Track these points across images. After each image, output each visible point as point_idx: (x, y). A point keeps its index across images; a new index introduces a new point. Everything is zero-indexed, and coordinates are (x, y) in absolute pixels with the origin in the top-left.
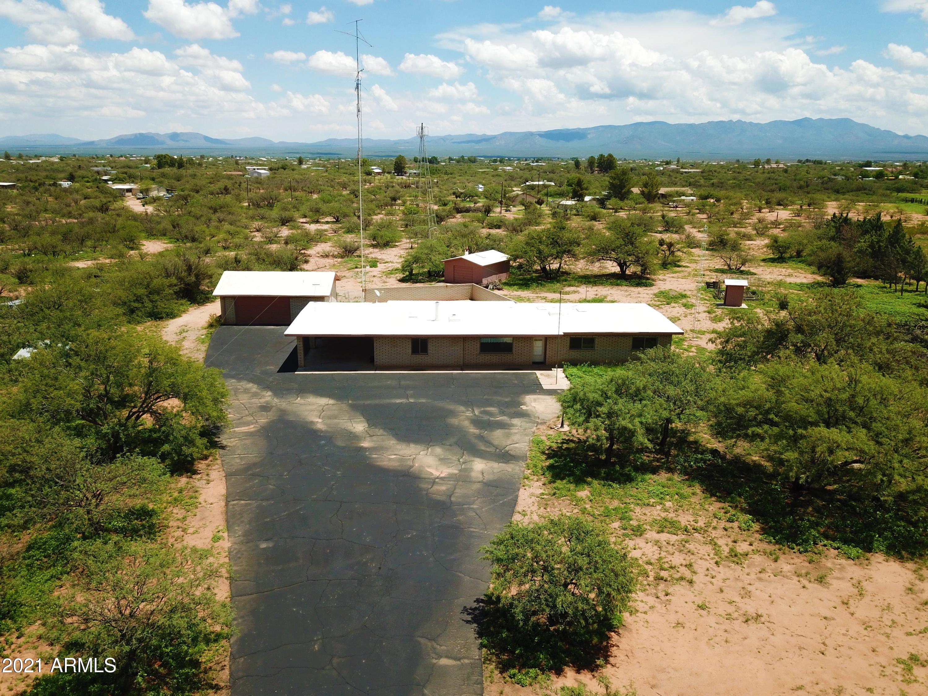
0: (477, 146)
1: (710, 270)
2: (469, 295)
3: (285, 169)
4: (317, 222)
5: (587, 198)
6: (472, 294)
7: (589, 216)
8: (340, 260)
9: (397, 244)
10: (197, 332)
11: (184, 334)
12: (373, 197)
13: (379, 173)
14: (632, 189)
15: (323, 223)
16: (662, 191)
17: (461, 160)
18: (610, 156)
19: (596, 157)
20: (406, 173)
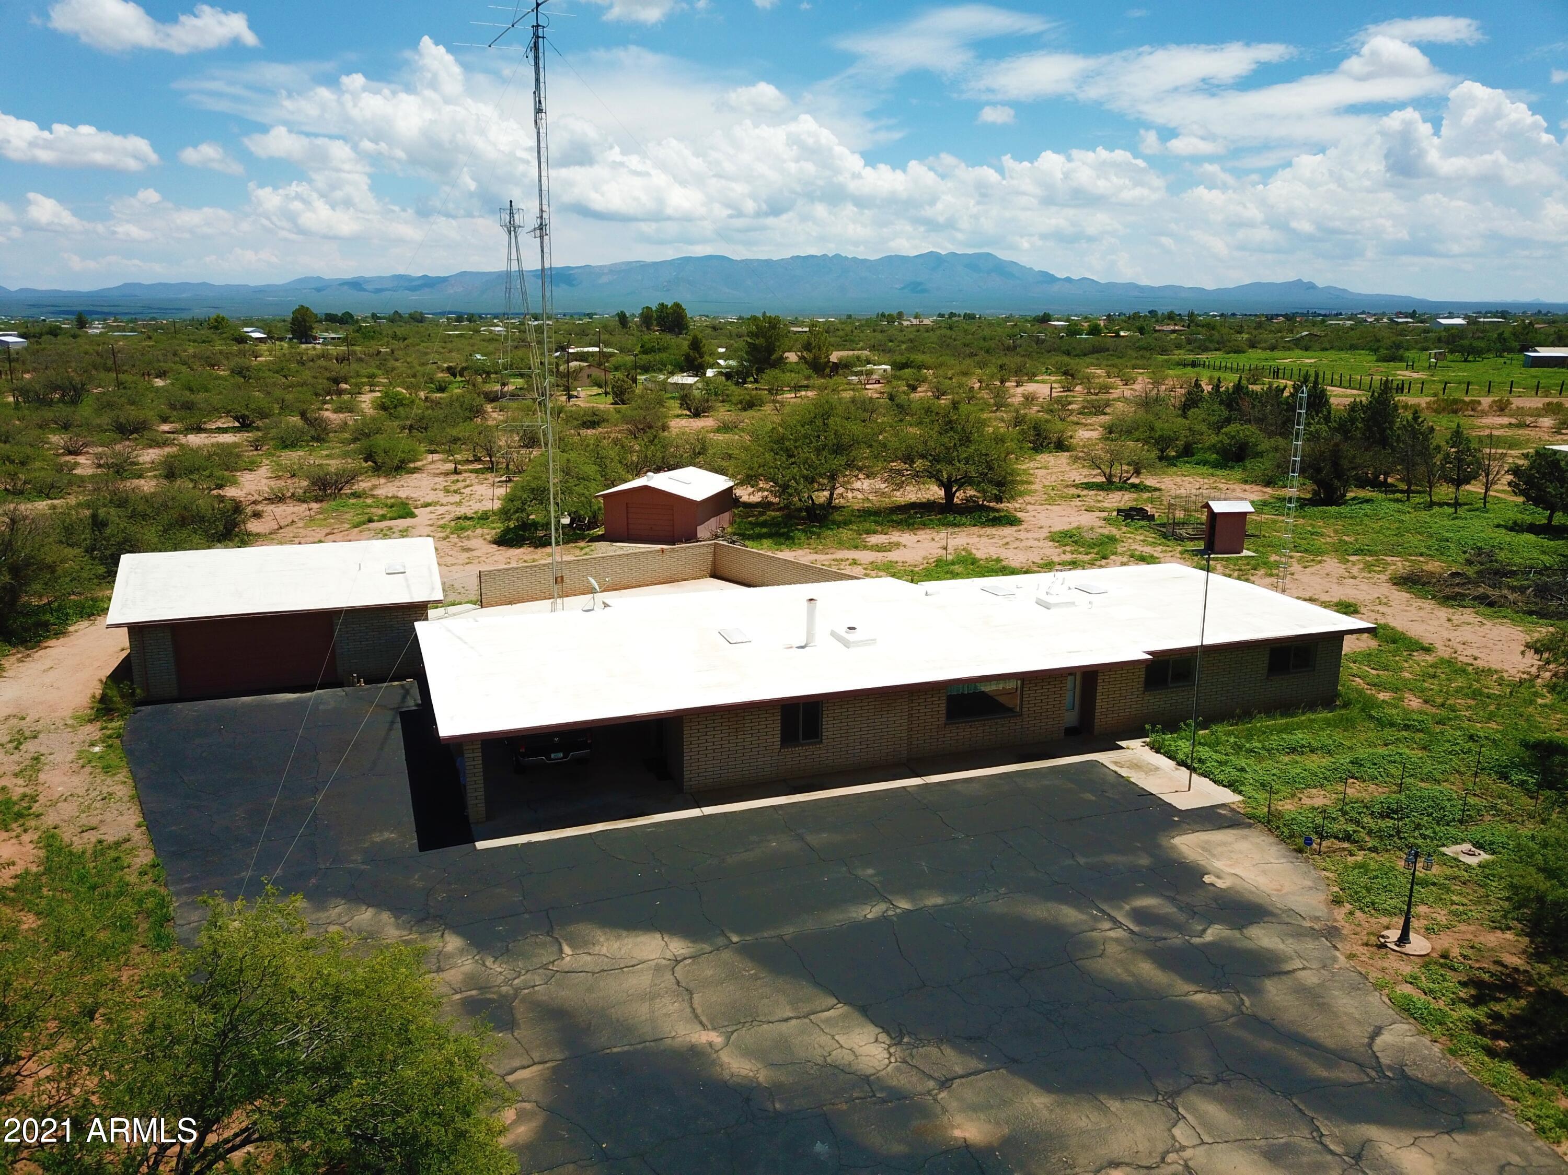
0: (414, 297)
1: (1076, 486)
2: (708, 566)
3: (56, 336)
4: (199, 430)
5: (710, 373)
6: (714, 563)
7: (741, 402)
8: (315, 506)
9: (419, 464)
10: (67, 736)
11: (30, 747)
12: (284, 380)
13: (260, 340)
14: (786, 354)
15: (211, 431)
16: (834, 357)
17: (395, 318)
18: (677, 305)
19: (654, 309)
20: (315, 338)
